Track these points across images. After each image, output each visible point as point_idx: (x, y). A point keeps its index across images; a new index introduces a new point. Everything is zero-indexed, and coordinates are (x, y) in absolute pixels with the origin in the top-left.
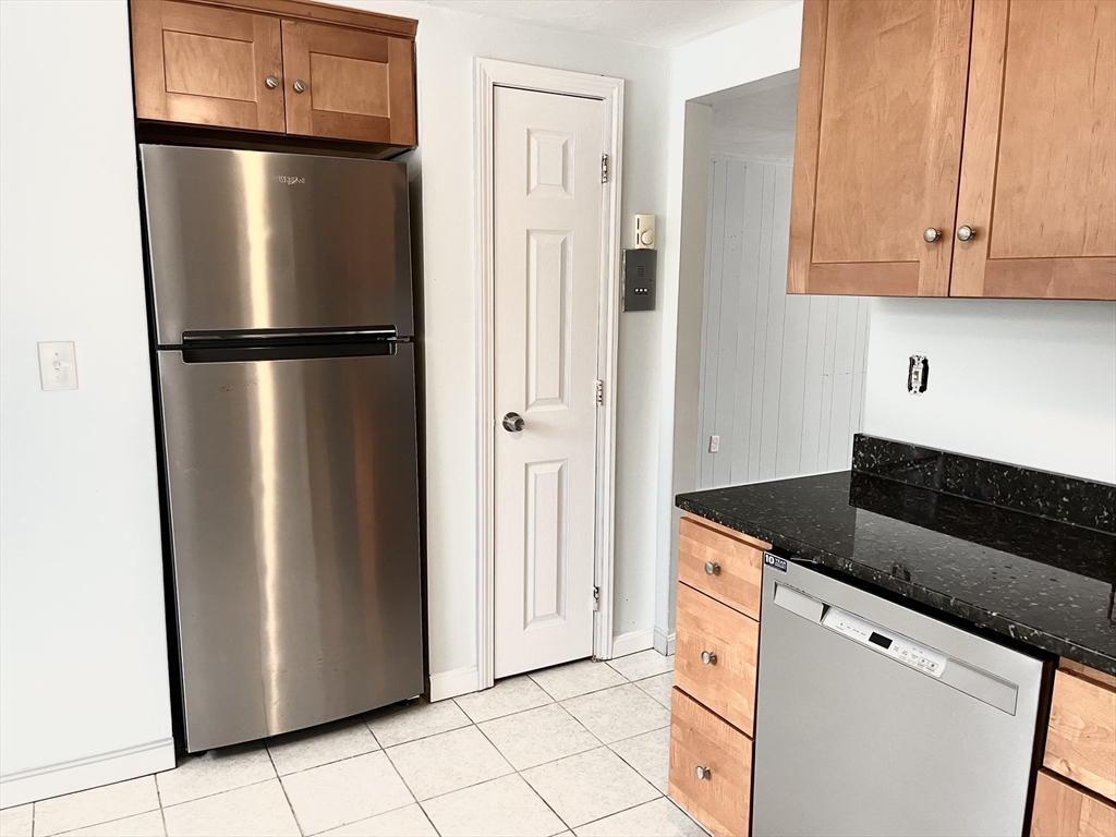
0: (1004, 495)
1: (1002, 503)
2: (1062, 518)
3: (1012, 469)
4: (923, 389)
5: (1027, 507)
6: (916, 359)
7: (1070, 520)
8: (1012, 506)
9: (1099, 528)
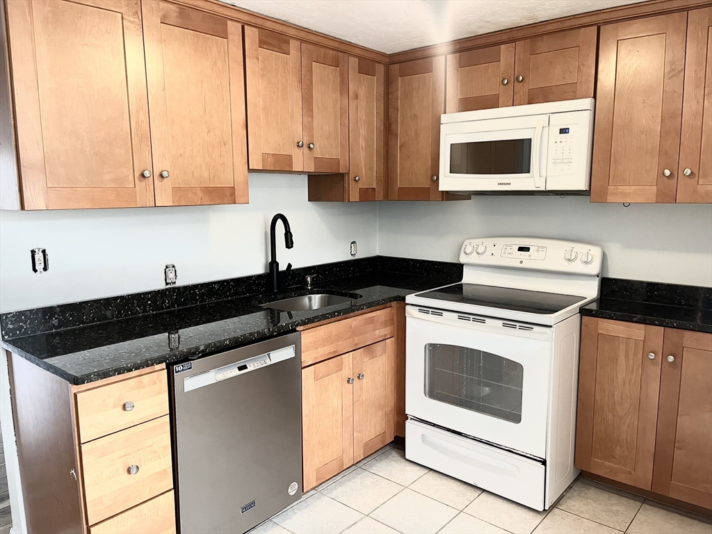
0: (119, 312)
1: (119, 317)
2: (149, 311)
3: (121, 297)
4: (45, 269)
5: (132, 314)
6: (37, 251)
7: (153, 311)
8: (125, 316)
9: (166, 309)
